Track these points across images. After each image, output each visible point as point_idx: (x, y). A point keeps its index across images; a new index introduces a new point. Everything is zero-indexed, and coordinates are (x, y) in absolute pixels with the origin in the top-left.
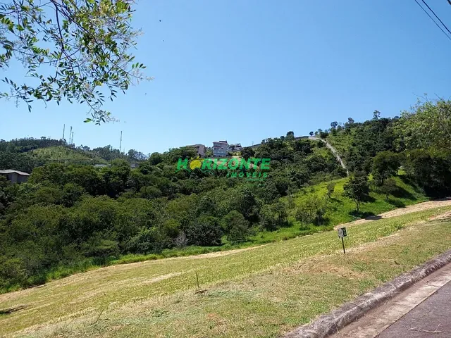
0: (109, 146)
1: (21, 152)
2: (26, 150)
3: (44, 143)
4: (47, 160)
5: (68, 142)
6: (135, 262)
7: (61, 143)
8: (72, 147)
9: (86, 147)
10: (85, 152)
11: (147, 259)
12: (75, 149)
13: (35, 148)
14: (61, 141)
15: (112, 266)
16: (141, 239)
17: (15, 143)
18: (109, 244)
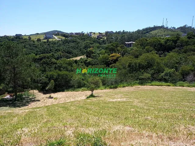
0: (186, 25)
1: (146, 33)
2: (148, 32)
3: (155, 28)
4: (156, 36)
5: (165, 26)
6: (157, 86)
7: (162, 27)
8: (167, 28)
9: (174, 27)
10: (173, 30)
11: (165, 85)
12: (168, 29)
13: (151, 31)
14: (162, 26)
15: (145, 86)
16: (165, 74)
17: (144, 30)
18: (146, 75)
